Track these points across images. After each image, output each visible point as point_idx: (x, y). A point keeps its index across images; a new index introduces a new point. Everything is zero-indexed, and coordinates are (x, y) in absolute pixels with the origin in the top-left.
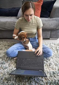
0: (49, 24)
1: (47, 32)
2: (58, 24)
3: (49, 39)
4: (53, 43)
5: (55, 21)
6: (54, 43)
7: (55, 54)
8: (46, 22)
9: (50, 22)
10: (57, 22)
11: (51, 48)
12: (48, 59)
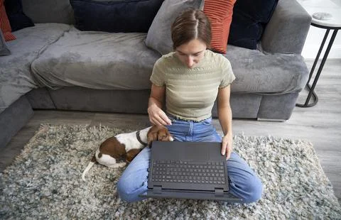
0: (256, 77)
1: (250, 101)
2: (289, 81)
3: (256, 119)
4: (268, 139)
5: (278, 69)
6: (271, 141)
7: (272, 187)
8: (248, 72)
9: (260, 72)
10: (287, 72)
11: (261, 163)
12: (246, 208)
